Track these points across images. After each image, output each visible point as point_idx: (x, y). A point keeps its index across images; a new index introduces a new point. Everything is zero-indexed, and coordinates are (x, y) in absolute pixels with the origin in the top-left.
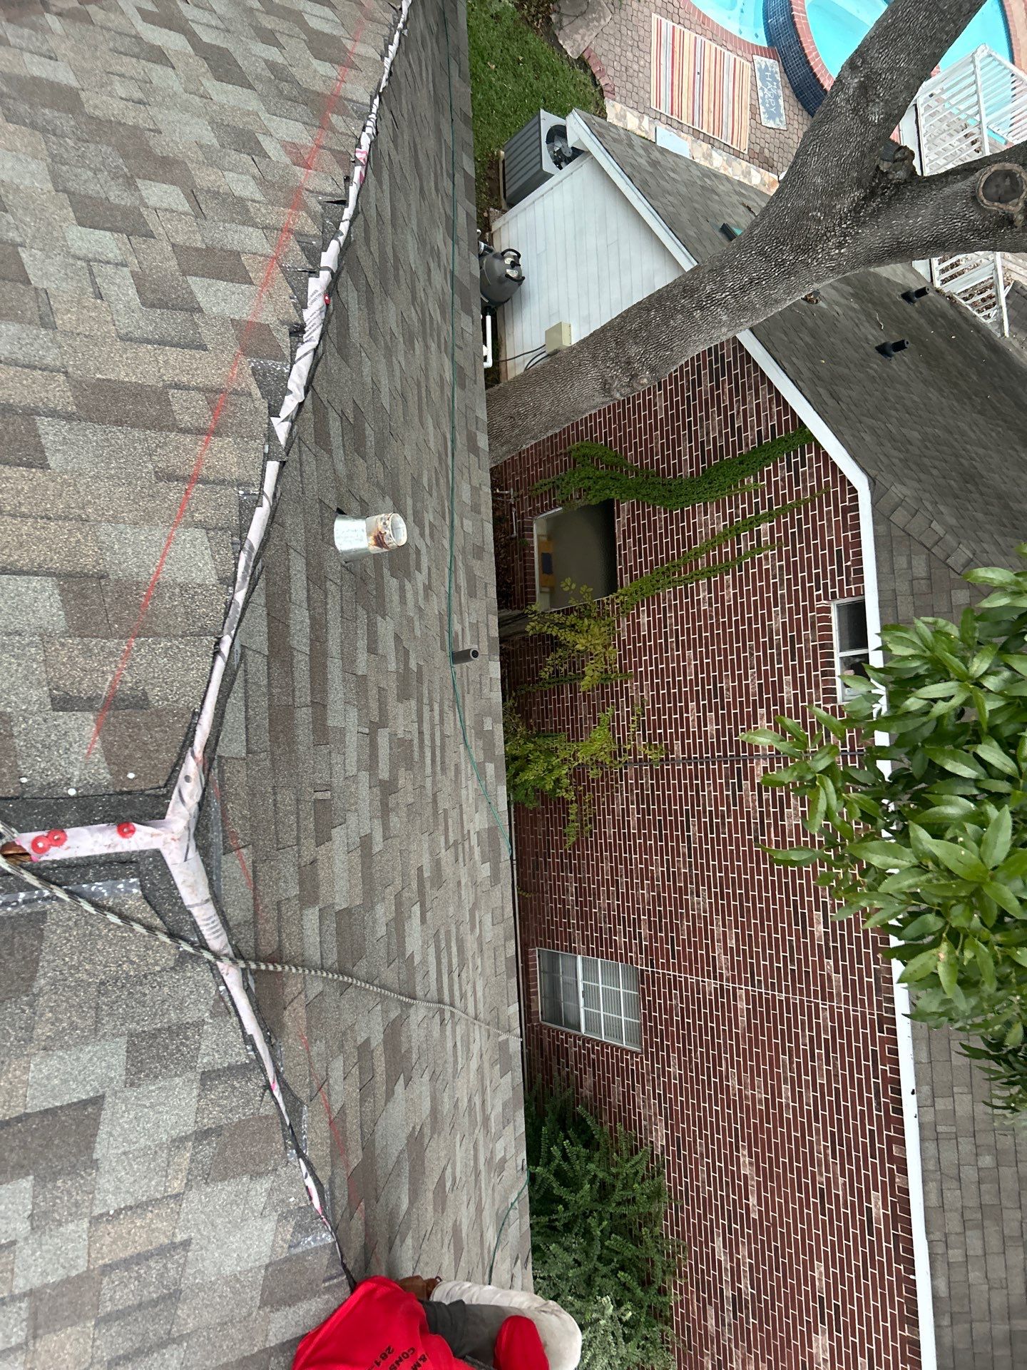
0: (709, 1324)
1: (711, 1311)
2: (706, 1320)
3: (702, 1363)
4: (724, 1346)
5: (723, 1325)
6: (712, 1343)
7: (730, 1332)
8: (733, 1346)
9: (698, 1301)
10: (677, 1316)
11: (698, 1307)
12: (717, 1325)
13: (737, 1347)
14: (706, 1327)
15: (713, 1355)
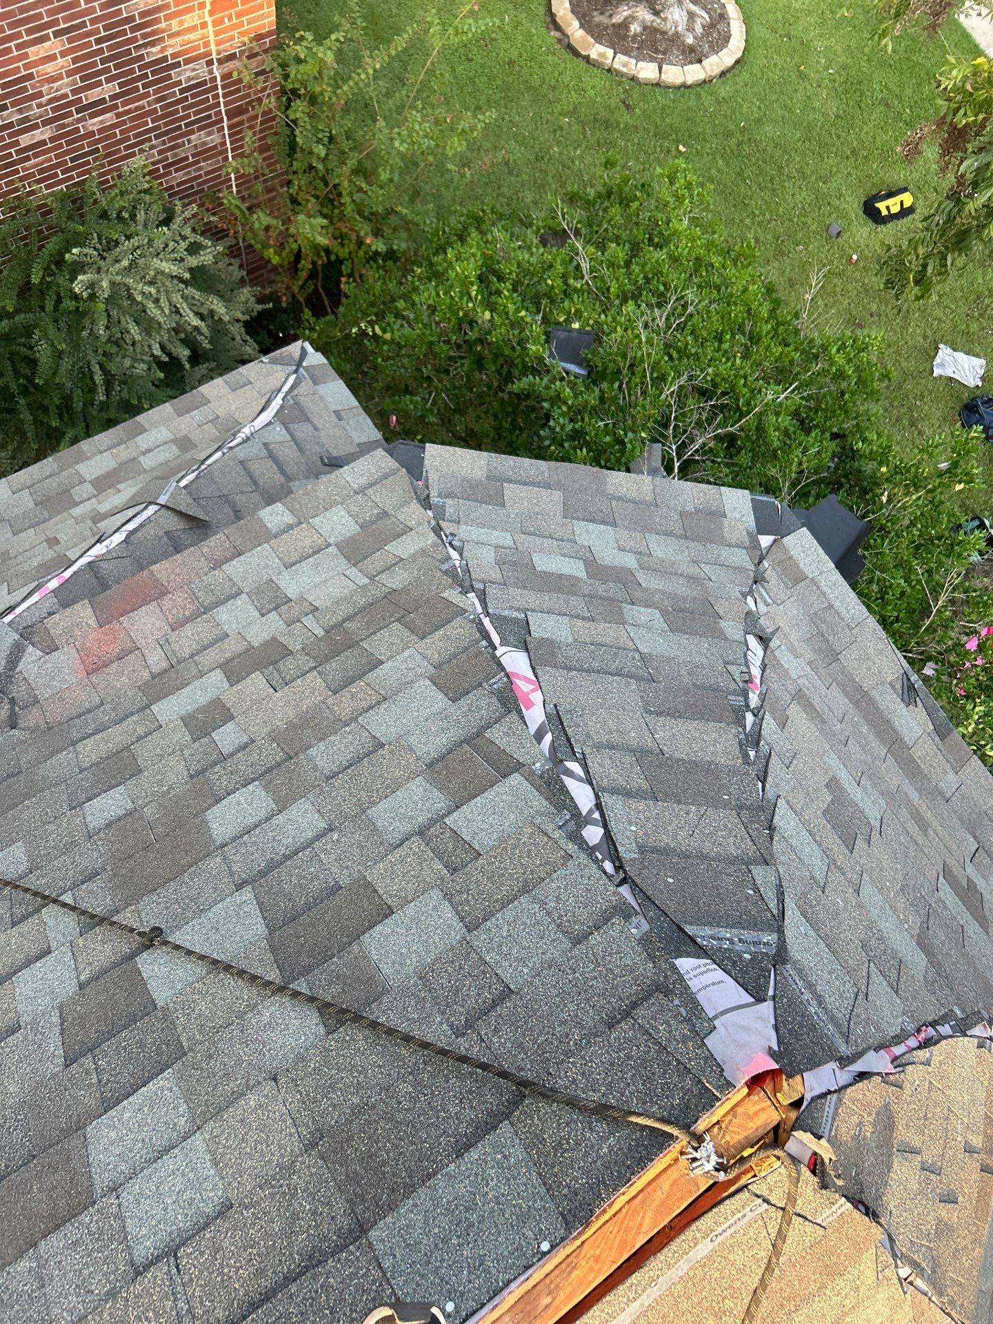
0: (46, 136)
1: (25, 140)
2: (43, 143)
3: (100, 131)
4: (54, 110)
5: (27, 119)
6: (63, 126)
7: (30, 108)
8: (44, 100)
9: (28, 159)
10: (71, 178)
11: (36, 155)
12: (36, 127)
13: (40, 95)
14: (52, 139)
15: (79, 121)
